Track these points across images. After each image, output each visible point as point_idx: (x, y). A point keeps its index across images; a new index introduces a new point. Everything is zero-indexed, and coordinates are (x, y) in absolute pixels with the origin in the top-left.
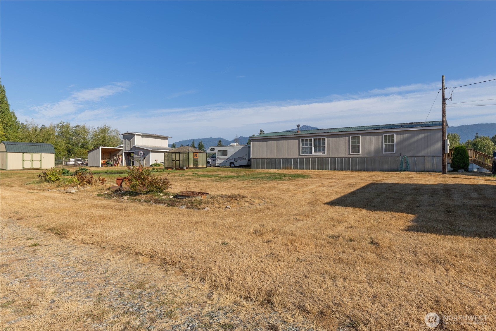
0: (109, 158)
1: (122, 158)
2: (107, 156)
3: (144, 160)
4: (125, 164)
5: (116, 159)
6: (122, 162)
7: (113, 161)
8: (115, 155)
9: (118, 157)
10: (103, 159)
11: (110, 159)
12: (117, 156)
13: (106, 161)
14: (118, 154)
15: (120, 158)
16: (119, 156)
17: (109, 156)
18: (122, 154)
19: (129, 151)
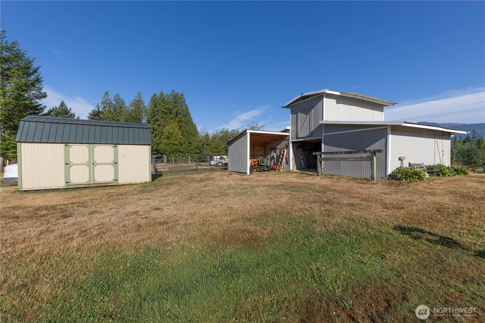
0: (262, 154)
1: (288, 153)
2: (259, 151)
3: (375, 158)
4: (293, 166)
5: (275, 156)
6: (287, 162)
7: (269, 160)
8: (274, 149)
9: (280, 153)
10: (252, 156)
11: (265, 156)
12: (278, 151)
13: (258, 161)
14: (278, 147)
15: (283, 155)
16: (280, 151)
17: (263, 151)
18: (287, 147)
19: (307, 137)
